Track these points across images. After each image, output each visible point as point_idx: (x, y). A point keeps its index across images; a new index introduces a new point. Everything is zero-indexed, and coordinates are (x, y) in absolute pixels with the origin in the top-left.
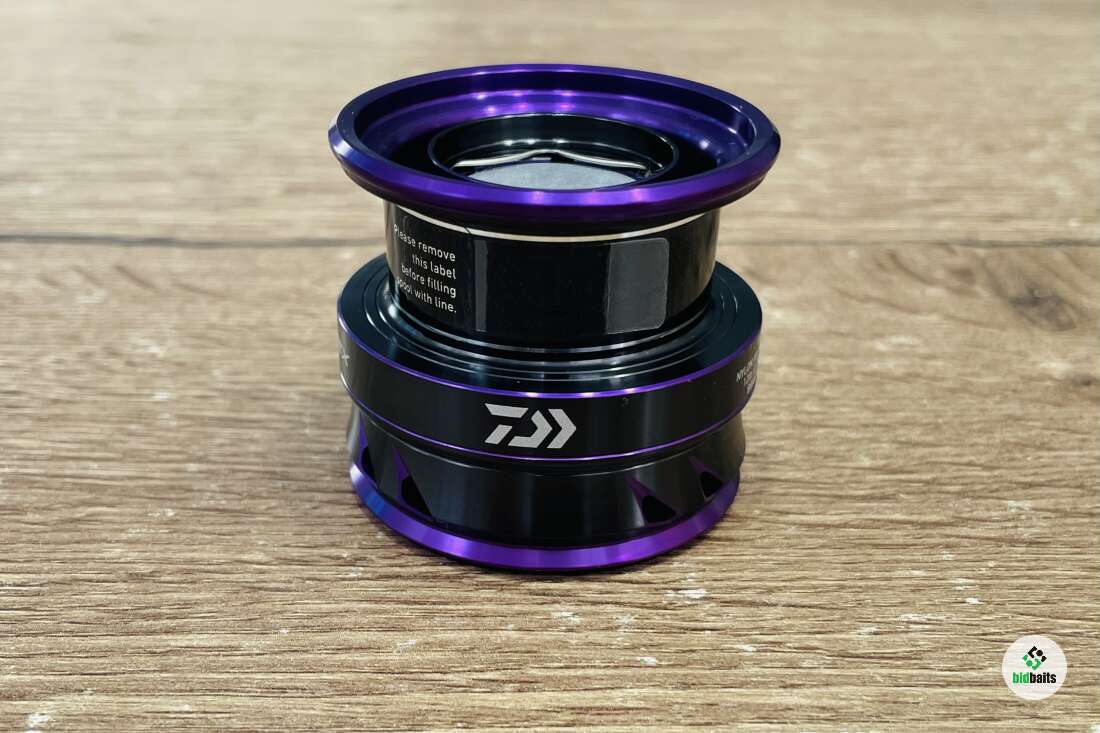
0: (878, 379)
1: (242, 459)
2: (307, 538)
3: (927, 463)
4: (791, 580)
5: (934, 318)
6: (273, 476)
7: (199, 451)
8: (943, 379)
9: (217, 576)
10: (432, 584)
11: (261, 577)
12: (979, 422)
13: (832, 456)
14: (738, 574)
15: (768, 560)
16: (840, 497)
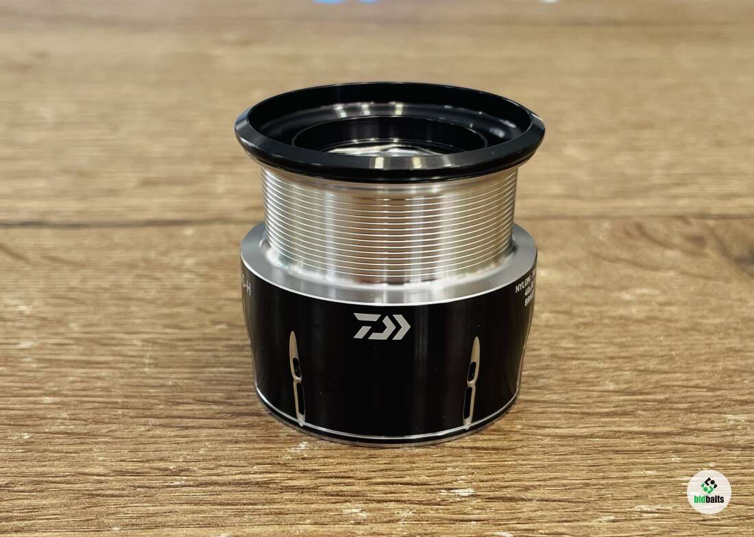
0: (623, 321)
1: (90, 393)
2: (140, 454)
3: (663, 386)
4: (545, 480)
5: (671, 274)
6: (115, 406)
7: (55, 387)
8: (676, 321)
9: (62, 486)
10: (244, 489)
11: (99, 486)
12: (705, 354)
13: (583, 382)
14: (501, 476)
15: (526, 465)
16: (588, 414)
